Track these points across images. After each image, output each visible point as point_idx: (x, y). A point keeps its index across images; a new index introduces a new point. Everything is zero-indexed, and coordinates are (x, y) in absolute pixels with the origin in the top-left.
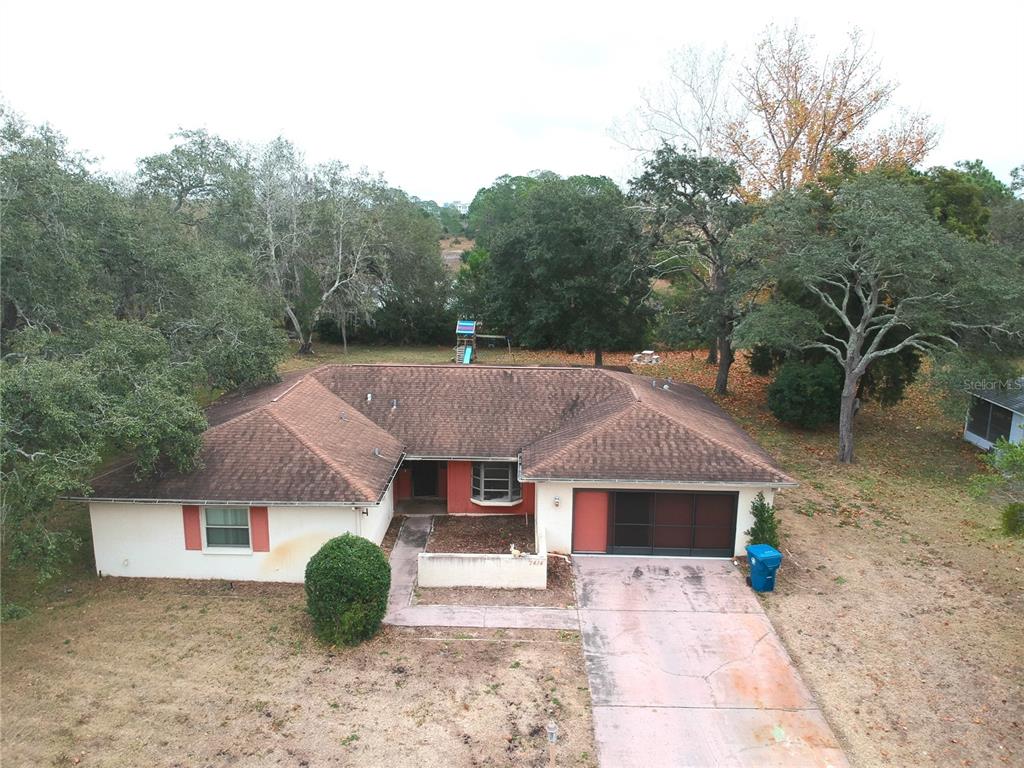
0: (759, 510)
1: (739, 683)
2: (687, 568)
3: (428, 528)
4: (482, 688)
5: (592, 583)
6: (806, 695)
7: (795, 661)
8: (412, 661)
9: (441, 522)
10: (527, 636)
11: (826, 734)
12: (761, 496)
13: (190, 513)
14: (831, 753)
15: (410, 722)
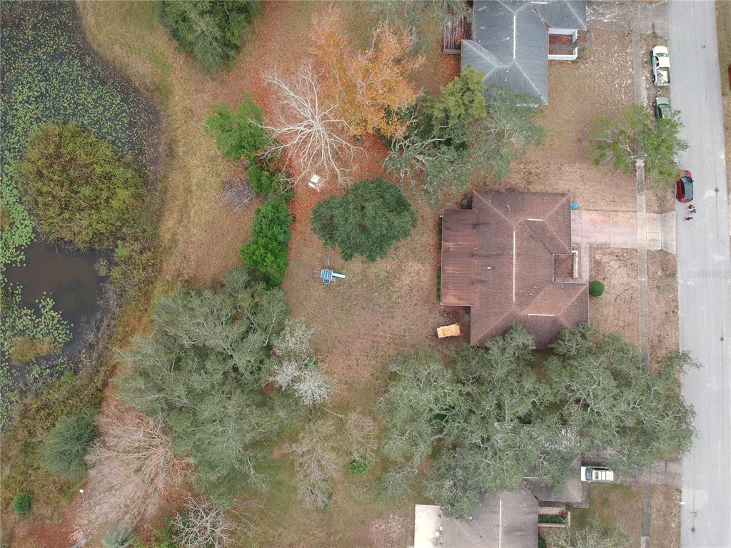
4: (608, 265)
8: (601, 277)
11: (614, 213)
14: (619, 213)
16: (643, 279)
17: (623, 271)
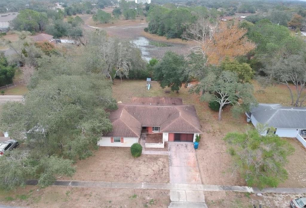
0: (197, 136)
1: (189, 163)
2: (186, 144)
3: (146, 136)
4: (155, 164)
5: (171, 147)
6: (197, 165)
7: (197, 160)
8: (146, 160)
9: (147, 135)
10: (161, 156)
11: (198, 170)
12: (197, 135)
13: (112, 139)
14: (198, 173)
15: (146, 168)
16: (143, 186)
17: (150, 172)
